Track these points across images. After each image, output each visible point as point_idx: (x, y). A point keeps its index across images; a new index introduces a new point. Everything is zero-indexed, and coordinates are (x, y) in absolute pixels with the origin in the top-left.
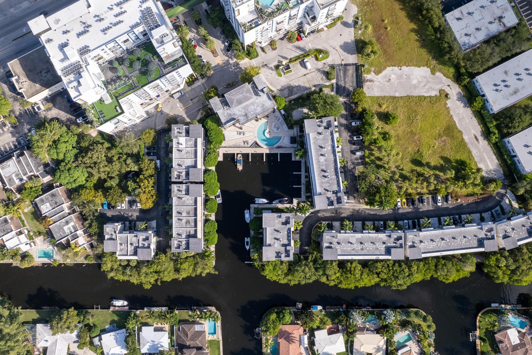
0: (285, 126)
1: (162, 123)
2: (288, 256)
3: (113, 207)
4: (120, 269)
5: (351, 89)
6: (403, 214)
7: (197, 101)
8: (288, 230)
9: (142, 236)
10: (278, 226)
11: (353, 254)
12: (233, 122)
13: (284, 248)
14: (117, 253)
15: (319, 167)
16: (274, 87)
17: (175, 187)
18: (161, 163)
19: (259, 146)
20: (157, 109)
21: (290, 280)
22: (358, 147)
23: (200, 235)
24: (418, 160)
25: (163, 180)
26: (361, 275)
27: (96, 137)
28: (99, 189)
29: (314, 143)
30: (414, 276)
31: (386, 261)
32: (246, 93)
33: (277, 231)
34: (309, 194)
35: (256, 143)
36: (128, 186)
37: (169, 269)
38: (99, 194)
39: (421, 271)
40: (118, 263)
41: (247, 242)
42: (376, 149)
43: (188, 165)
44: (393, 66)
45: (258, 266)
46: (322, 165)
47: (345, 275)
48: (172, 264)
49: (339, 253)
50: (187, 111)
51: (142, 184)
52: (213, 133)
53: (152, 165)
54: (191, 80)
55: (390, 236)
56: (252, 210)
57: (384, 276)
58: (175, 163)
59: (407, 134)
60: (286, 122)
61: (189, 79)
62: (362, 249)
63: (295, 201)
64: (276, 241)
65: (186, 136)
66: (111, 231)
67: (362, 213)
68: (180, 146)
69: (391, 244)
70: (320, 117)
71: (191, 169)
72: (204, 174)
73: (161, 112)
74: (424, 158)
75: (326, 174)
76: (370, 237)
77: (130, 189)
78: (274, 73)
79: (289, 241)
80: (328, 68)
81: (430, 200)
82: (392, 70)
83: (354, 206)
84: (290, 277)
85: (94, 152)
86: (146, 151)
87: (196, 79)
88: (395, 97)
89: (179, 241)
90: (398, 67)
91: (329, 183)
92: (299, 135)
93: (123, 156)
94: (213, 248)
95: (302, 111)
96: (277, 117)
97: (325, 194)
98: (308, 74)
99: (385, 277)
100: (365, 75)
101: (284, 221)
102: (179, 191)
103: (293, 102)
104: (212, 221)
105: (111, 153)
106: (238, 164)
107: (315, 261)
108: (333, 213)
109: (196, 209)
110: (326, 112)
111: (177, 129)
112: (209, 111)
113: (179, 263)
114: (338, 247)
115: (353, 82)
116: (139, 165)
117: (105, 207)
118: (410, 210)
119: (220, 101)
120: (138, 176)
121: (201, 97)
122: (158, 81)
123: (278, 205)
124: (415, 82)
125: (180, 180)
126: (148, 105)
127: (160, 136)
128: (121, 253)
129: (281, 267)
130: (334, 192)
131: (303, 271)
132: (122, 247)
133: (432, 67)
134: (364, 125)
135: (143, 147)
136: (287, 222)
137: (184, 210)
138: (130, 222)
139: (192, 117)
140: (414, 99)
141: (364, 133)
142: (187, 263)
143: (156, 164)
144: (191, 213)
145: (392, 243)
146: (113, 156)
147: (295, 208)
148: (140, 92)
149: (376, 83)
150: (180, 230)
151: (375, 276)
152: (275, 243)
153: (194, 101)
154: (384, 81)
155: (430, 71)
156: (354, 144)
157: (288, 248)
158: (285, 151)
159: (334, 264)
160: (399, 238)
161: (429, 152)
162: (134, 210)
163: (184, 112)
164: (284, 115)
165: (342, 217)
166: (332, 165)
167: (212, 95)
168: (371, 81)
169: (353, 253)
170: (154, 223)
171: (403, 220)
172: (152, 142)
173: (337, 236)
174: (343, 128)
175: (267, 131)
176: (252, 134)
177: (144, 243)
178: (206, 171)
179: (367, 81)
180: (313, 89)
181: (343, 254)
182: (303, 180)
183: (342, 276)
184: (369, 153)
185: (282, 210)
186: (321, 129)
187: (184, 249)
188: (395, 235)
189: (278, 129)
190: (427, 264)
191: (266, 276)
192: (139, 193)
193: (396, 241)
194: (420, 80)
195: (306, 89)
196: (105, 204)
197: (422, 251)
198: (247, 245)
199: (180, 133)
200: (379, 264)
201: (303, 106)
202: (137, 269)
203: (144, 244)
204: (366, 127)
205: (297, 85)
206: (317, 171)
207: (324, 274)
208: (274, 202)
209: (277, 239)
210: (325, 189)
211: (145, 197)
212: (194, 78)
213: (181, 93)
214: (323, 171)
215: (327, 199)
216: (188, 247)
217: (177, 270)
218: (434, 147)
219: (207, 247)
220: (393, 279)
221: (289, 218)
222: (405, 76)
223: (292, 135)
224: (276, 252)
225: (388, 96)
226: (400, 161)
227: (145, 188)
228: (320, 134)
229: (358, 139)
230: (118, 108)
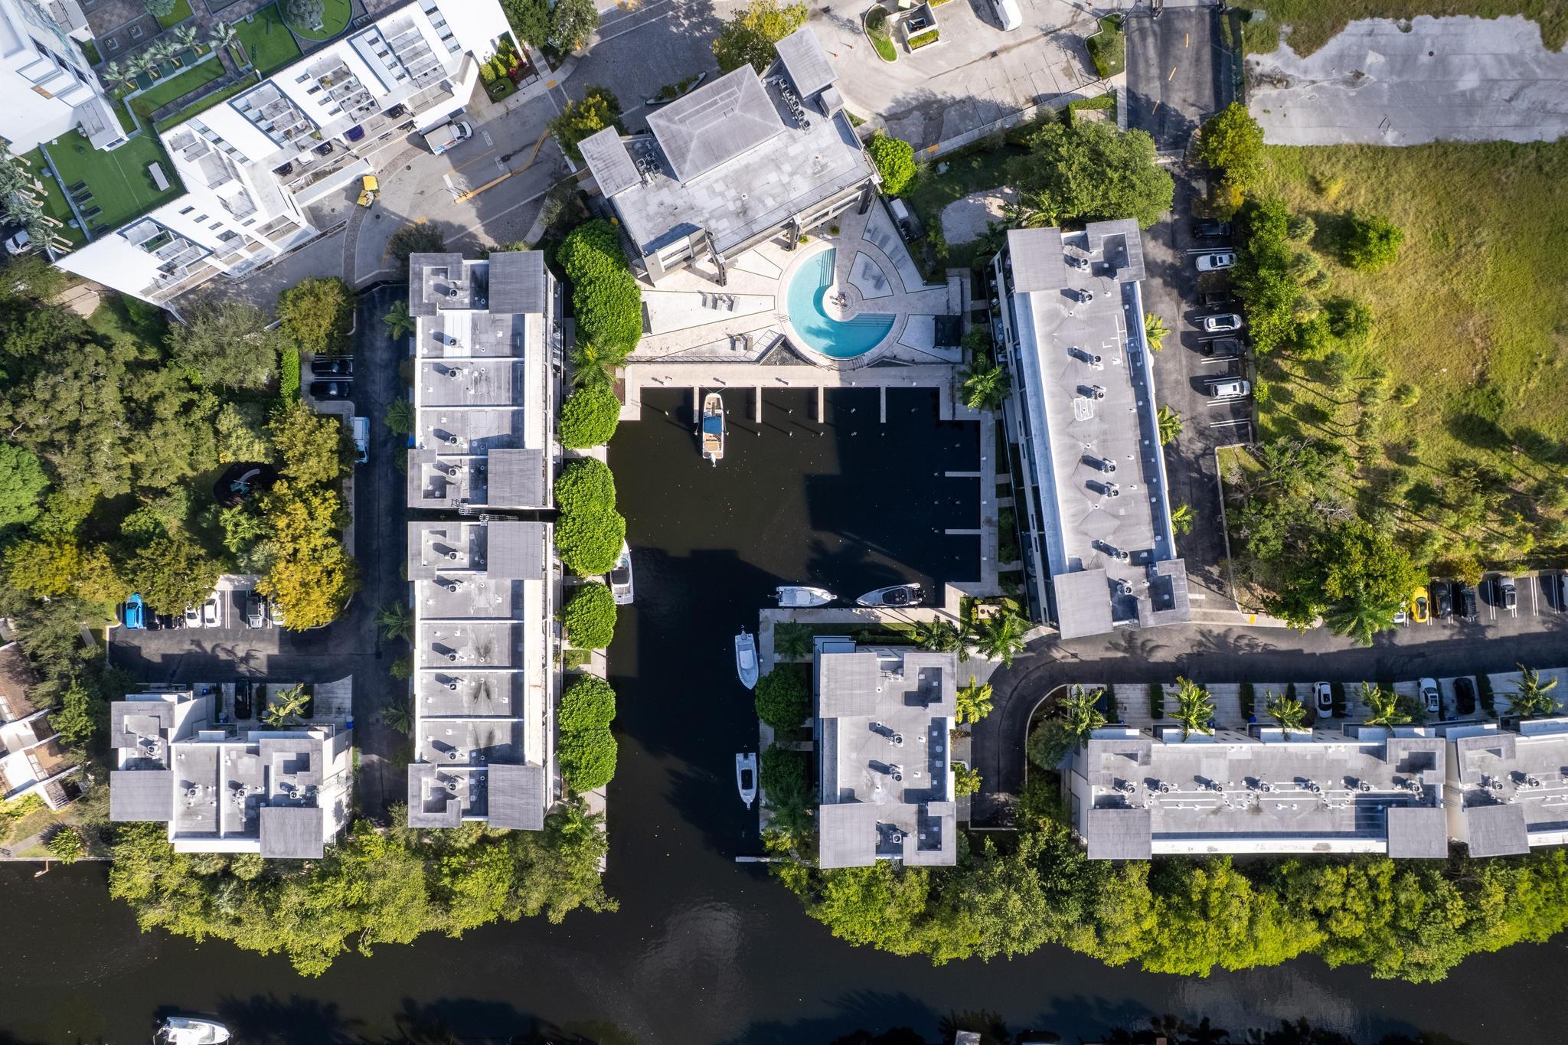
0: (910, 274)
1: (379, 259)
2: (932, 842)
3: (167, 621)
4: (194, 889)
5: (1191, 115)
6: (1415, 652)
7: (529, 162)
8: (931, 729)
9: (279, 751)
10: (890, 710)
11: (1215, 829)
12: (685, 242)
13: (913, 807)
14: (172, 829)
15: (1073, 447)
16: (862, 103)
17: (425, 533)
18: (371, 430)
19: (797, 357)
20: (358, 196)
21: (937, 945)
22: (1222, 364)
23: (536, 746)
24: (1482, 421)
25: (383, 503)
26: (1252, 922)
27: (94, 317)
28: (99, 540)
29: (1049, 337)
30: (1492, 931)
31: (1362, 861)
32: (746, 107)
33: (885, 732)
34: (1015, 566)
35: (786, 345)
36: (224, 530)
37: (405, 893)
38: (95, 563)
39: (1521, 909)
40: (182, 867)
41: (747, 774)
42: (1299, 372)
43: (483, 434)
44: (1372, 16)
45: (796, 880)
46: (1087, 437)
47: (1176, 924)
48: (418, 869)
49: (1157, 827)
50: (487, 205)
51: (282, 523)
52: (596, 298)
53: (328, 438)
54: (503, 71)
55: (1379, 753)
56: (767, 636)
57: (1348, 927)
58: (425, 427)
59: (1435, 308)
60: (913, 255)
61: (495, 67)
62: (1257, 810)
63: (954, 596)
64: (878, 775)
65: (473, 305)
66: (144, 728)
67: (1237, 648)
68: (448, 350)
69: (1384, 787)
70: (1079, 223)
71: (494, 454)
72: (558, 475)
73: (376, 212)
74: (1507, 409)
75: (1102, 477)
76: (1289, 756)
77: (232, 542)
78: (862, 43)
79: (938, 775)
80: (1094, 25)
81: (1535, 590)
82: (1370, 34)
83: (1205, 616)
84: (934, 932)
85: (59, 378)
86: (310, 377)
87: (526, 70)
88: (1383, 150)
89: (443, 778)
90: (1397, 18)
91: (1116, 516)
92: (968, 309)
93: (203, 398)
94: (596, 800)
95: (984, 206)
96: (873, 232)
97: (1098, 566)
98: (1006, 49)
99: (1358, 929)
100: (1252, 57)
101: (914, 688)
102: (443, 550)
103: (943, 168)
104: (594, 683)
105: (149, 386)
106: (705, 436)
107: (1046, 862)
108: (1116, 647)
109: (517, 634)
110: (1105, 196)
111: (436, 272)
112: (580, 202)
113: (446, 870)
114: (1149, 800)
115: (1199, 85)
116: (269, 435)
117: (136, 622)
118: (1444, 635)
119: (630, 148)
120: (267, 488)
121: (545, 148)
122: (341, 50)
123: (877, 612)
124: (1469, 81)
125: (446, 504)
126: (318, 176)
127: (372, 315)
128: (188, 826)
129: (899, 889)
130: (1136, 559)
131: (997, 909)
132: (193, 800)
133: (1546, 13)
134: (1256, 269)
135: (295, 359)
136: (926, 694)
137: (465, 636)
138: (243, 683)
139: (508, 234)
140: (1467, 155)
141: (1254, 303)
142: (480, 873)
143: (345, 433)
144: (496, 649)
145: (1389, 783)
146: (156, 398)
147: (958, 625)
148: (258, 96)
149: (1297, 88)
150: (445, 727)
151: (1312, 925)
152: (873, 785)
153: (519, 163)
154: (1334, 82)
155: (1538, 34)
156: (1208, 349)
157: (933, 809)
158: (911, 379)
159: (1134, 875)
160: (1421, 763)
161: (1532, 385)
162: (260, 635)
163: (473, 212)
164: (905, 224)
165: (1157, 664)
166: (1130, 436)
167: (593, 122)
168: (1276, 80)
169: (1215, 825)
170: (342, 691)
171: (1415, 676)
172: (329, 336)
173: (1148, 755)
174: (1157, 282)
175: (833, 291)
176: (768, 303)
177: (289, 780)
178: (565, 465)
179: (1261, 79)
180: (1030, 113)
181: (1173, 830)
182: (989, 504)
183: (1163, 924)
184: (1272, 390)
185: (899, 633)
186: (1080, 277)
187: (466, 813)
188: (1400, 750)
189: (879, 283)
190: (1545, 878)
191: (830, 928)
192: (271, 560)
193: (1404, 776)
194: (1494, 73)
195: (1000, 111)
196: (133, 605)
197: (1529, 820)
198: (747, 785)
199: (445, 291)
200: (1328, 872)
201: (987, 186)
202: (262, 891)
203: (291, 788)
204: (1263, 272)
205: (959, 94)
206: (1064, 464)
207: (1088, 918)
208: (860, 601)
209: (885, 770)
210: (1098, 546)
211: (298, 577)
212: (515, 63)
213: (462, 129)
214: (1089, 461)
215: (1107, 591)
216: (480, 805)
217: (440, 897)
218: (1550, 362)
219: (572, 795)
220: (1393, 942)
221: (937, 673)
222: (1424, 58)
223: (942, 311)
224: (880, 828)
225: (1349, 147)
226: (1400, 424)
227: (295, 539)
228: (1074, 295)
229: (1226, 328)
230: (155, 169)
